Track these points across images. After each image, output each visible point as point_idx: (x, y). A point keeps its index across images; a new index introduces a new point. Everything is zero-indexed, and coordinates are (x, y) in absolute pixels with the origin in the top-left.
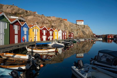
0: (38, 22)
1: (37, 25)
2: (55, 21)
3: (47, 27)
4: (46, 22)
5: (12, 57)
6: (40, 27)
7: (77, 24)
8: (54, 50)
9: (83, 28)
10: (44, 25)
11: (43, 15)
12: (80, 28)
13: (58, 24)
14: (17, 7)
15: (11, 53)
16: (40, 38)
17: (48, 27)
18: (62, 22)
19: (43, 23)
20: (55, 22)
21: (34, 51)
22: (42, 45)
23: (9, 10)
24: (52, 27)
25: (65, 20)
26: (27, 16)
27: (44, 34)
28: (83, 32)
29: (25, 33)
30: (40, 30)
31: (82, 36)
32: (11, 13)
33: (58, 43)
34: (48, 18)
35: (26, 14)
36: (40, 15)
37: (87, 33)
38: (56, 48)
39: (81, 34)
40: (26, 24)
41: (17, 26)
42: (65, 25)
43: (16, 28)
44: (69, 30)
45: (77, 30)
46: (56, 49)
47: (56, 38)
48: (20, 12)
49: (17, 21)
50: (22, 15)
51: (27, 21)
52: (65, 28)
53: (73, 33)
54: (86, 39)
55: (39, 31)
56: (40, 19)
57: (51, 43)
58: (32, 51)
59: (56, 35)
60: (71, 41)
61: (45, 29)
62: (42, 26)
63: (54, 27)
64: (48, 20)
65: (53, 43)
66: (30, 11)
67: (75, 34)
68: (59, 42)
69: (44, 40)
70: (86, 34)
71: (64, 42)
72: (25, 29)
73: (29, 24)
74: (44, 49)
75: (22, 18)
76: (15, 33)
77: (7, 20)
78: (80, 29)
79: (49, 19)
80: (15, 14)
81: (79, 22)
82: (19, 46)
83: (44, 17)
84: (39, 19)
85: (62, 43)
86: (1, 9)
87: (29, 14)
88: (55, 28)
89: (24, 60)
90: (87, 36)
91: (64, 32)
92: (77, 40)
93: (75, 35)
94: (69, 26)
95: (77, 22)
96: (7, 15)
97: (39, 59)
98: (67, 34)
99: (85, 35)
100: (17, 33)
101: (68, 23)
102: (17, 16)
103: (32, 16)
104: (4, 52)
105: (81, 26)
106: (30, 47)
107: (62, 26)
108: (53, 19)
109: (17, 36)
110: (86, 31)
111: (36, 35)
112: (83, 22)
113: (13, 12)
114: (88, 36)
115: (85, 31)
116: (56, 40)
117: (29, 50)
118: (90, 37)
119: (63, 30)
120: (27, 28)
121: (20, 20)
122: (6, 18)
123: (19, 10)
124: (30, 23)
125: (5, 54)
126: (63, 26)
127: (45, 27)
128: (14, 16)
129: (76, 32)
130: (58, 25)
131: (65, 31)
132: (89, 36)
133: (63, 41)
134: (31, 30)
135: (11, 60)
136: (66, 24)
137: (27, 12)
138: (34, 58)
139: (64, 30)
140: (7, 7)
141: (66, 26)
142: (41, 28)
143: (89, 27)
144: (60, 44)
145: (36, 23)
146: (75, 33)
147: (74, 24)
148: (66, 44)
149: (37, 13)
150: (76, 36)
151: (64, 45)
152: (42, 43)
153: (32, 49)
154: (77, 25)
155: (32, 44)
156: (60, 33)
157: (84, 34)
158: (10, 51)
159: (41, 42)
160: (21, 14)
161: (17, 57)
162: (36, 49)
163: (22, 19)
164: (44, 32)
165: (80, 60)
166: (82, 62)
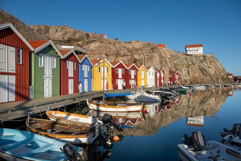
0: (108, 53)
1: (105, 59)
2: (141, 49)
3: (124, 62)
4: (122, 52)
5: (64, 119)
6: (111, 63)
7: (189, 53)
8: (139, 108)
9: (202, 62)
10: (120, 58)
11: (117, 39)
12: (194, 62)
13: (147, 55)
14: (71, 28)
15: (63, 111)
16: (112, 83)
17: (126, 63)
18: (155, 50)
19: (117, 54)
20: (141, 52)
21: (102, 108)
22: (116, 97)
23: (58, 35)
24: (135, 61)
25: (160, 45)
26: (88, 43)
27: (120, 76)
28: (202, 70)
29: (86, 75)
30: (112, 68)
31: (199, 79)
32: (62, 39)
33: (147, 95)
34: (127, 45)
35: (86, 41)
36: (112, 40)
37: (212, 71)
38: (142, 104)
39: (198, 74)
40: (87, 58)
41: (72, 62)
42: (162, 57)
43: (70, 65)
44: (170, 66)
45: (188, 67)
46: (144, 106)
47: (143, 85)
48: (77, 36)
49: (72, 54)
50: (80, 43)
51: (89, 53)
52: (161, 62)
53: (180, 73)
54: (208, 86)
55: (110, 71)
56: (112, 47)
57: (133, 94)
58: (98, 108)
59: (143, 78)
60: (174, 89)
61: (121, 66)
62: (116, 61)
63: (138, 62)
64: (127, 48)
65: (138, 94)
66: (93, 35)
67: (184, 74)
68: (148, 92)
69: (118, 89)
70: (209, 74)
71: (160, 93)
72: (85, 68)
73: (92, 59)
74: (120, 106)
75: (80, 47)
76: (69, 76)
77: (57, 53)
78: (193, 64)
79: (129, 47)
80: (69, 42)
81: (191, 49)
82: (75, 100)
83: (120, 43)
84: (110, 48)
85: (156, 94)
86: (47, 35)
87: (93, 39)
88: (142, 64)
89: (84, 127)
90: (212, 79)
91: (159, 71)
92: (188, 88)
93: (183, 78)
94: (169, 59)
95: (187, 49)
96: (55, 44)
97: (111, 126)
98: (165, 75)
99: (206, 75)
100: (73, 76)
101: (167, 52)
102: (71, 45)
103: (97, 43)
104: (52, 110)
105: (196, 56)
106: (94, 101)
107: (155, 58)
108: (137, 45)
109: (73, 80)
110: (209, 67)
111: (104, 79)
112: (202, 48)
113: (66, 39)
114: (214, 79)
115: (207, 69)
116: (144, 88)
117: (93, 106)
118: (219, 80)
119: (157, 67)
120: (88, 65)
121: (77, 52)
122: (54, 49)
123: (74, 34)
124: (93, 56)
125: (53, 112)
126: (157, 58)
127: (121, 62)
128: (67, 45)
129: (185, 70)
130: (146, 57)
131: (161, 68)
132: (217, 79)
133: (157, 90)
134: (96, 69)
135: (63, 124)
136: (163, 55)
137: (88, 35)
138: (101, 122)
139: (159, 67)
140: (57, 31)
141: (163, 59)
142: (113, 64)
143: (216, 59)
144: (151, 96)
145: (104, 56)
146: (184, 72)
147: (181, 53)
148: (164, 97)
149: (106, 37)
150: (186, 78)
151: (159, 99)
152: (117, 93)
153: (98, 105)
154: (188, 55)
155: (97, 96)
156: (151, 73)
157: (203, 74)
158: (61, 107)
159: (114, 93)
160: (78, 41)
161: (73, 119)
162: (104, 105)
163: (79, 49)
164: (120, 72)
165: (196, 133)
166: (203, 136)
